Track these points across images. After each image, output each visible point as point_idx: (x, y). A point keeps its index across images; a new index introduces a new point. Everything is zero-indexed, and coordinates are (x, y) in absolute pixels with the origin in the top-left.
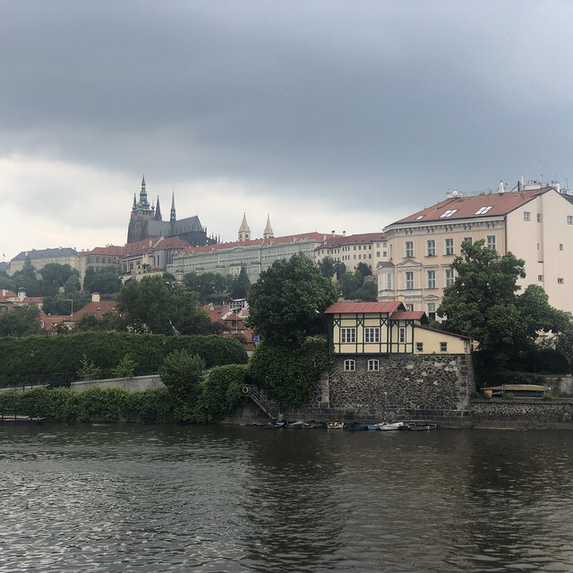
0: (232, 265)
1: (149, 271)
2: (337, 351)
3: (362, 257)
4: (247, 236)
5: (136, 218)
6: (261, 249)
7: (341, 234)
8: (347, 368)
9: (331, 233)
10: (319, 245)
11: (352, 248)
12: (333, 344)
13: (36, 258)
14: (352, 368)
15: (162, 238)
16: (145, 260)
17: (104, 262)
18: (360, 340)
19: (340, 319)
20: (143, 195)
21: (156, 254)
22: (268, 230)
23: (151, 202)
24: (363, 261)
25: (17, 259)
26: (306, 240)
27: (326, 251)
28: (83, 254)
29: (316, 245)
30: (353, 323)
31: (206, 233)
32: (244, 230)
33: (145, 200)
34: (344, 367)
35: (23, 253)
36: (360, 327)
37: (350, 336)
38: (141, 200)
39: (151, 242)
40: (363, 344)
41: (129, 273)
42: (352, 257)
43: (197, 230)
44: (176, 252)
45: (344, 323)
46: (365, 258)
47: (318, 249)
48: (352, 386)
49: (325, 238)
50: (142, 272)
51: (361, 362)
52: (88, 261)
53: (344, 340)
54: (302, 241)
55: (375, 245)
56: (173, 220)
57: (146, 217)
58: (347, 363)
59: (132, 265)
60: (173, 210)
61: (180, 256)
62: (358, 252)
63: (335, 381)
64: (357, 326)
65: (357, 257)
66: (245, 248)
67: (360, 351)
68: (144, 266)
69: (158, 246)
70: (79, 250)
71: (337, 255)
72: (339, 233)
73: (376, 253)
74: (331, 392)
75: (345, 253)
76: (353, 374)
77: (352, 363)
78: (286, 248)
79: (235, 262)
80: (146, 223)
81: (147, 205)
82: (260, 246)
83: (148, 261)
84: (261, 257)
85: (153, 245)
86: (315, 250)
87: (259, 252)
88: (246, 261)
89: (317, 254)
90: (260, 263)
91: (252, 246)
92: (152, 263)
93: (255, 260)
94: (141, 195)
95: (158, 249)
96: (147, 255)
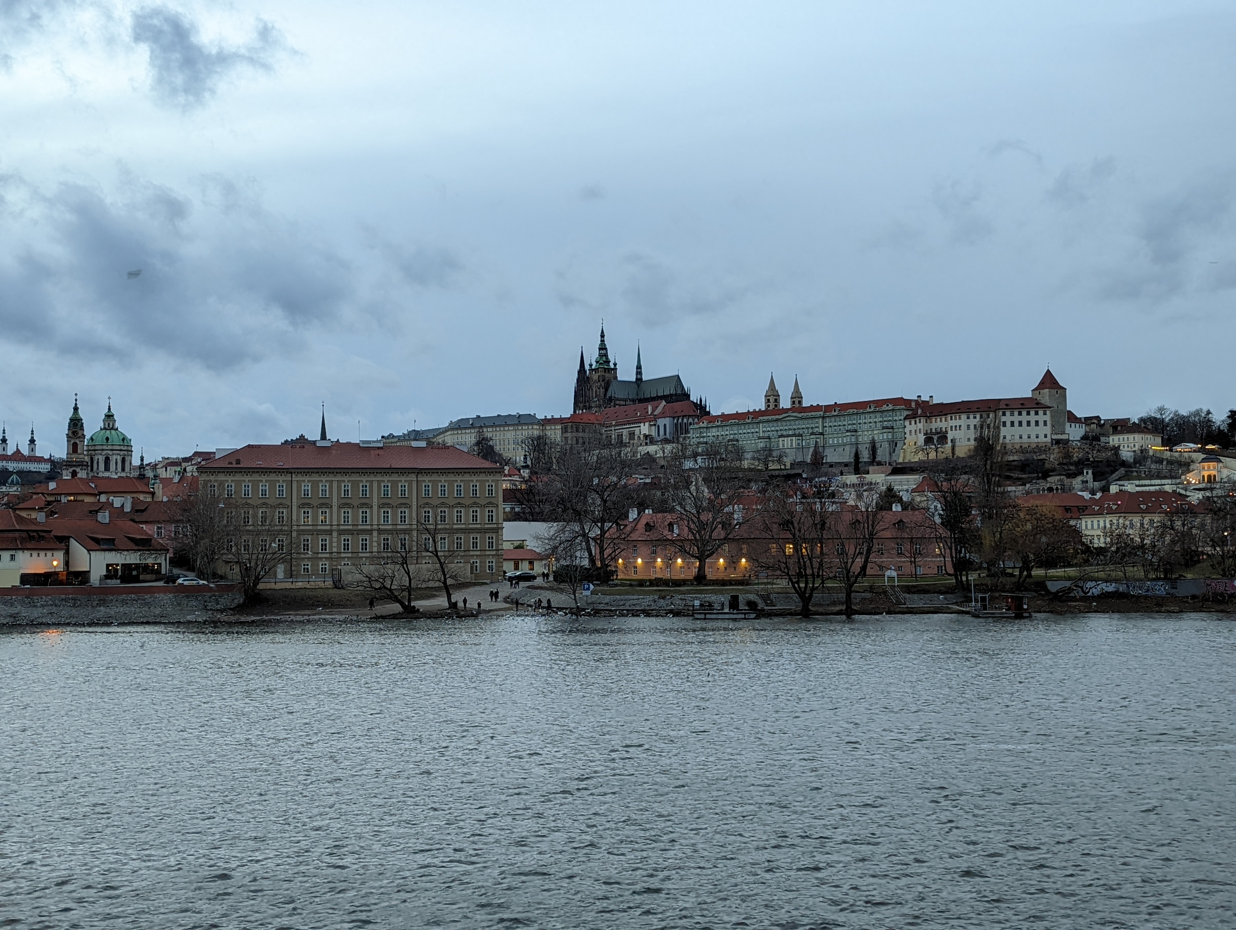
0: (780, 436)
1: (653, 443)
3: (979, 427)
4: (776, 400)
9: (916, 398)
10: (910, 413)
11: (964, 416)
16: (645, 429)
17: (583, 431)
21: (661, 422)
28: (549, 421)
29: (906, 413)
32: (773, 395)
33: (606, 355)
38: (601, 355)
42: (964, 428)
43: (679, 392)
44: (691, 420)
49: (913, 405)
50: (645, 444)
56: (639, 380)
60: (639, 367)
61: (701, 425)
62: (972, 422)
65: (971, 427)
66: (800, 415)
68: (646, 436)
69: (661, 413)
70: (541, 416)
78: (862, 416)
79: (785, 433)
81: (608, 362)
82: (822, 413)
83: (650, 430)
84: (824, 427)
85: (653, 411)
86: (905, 419)
87: (820, 420)
88: (801, 432)
89: (907, 423)
90: (822, 434)
91: (810, 414)
92: (654, 433)
93: (816, 430)
94: (600, 349)
95: (663, 415)
96: (647, 424)
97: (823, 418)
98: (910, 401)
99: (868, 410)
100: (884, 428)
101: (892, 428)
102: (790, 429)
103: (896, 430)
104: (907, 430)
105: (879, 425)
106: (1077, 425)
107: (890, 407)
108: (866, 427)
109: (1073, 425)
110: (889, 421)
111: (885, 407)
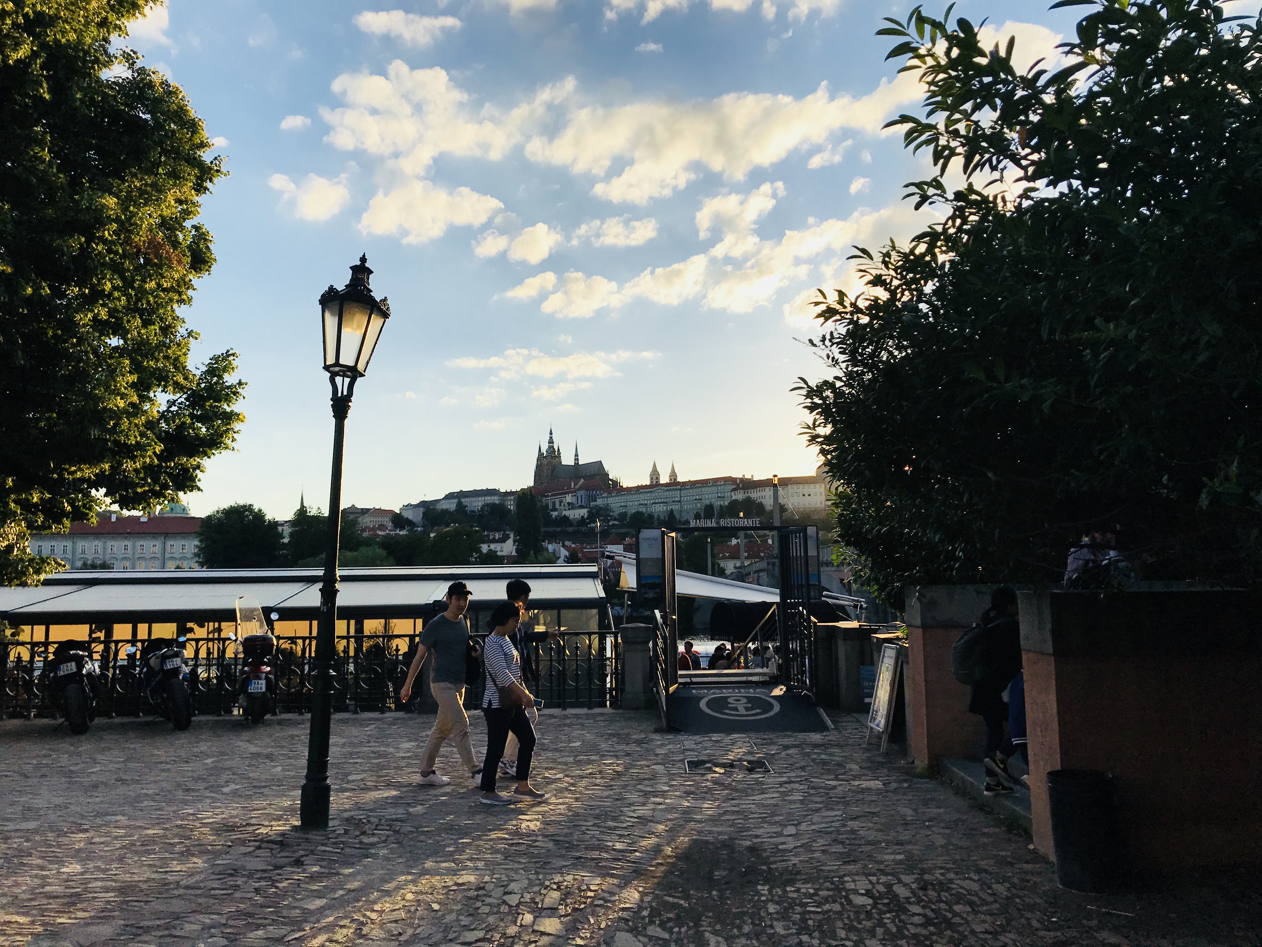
0: (654, 504)
1: (573, 508)
6: (680, 490)
7: (751, 478)
9: (741, 477)
10: (734, 487)
11: (767, 489)
13: (464, 498)
15: (582, 480)
16: (569, 498)
20: (551, 441)
21: (580, 493)
22: (673, 474)
23: (556, 448)
25: (447, 498)
26: (722, 483)
27: (742, 491)
28: (509, 494)
29: (732, 487)
31: (608, 475)
33: (553, 447)
35: (451, 494)
38: (548, 447)
39: (573, 484)
41: (555, 509)
42: (767, 497)
43: (601, 473)
44: (599, 492)
47: (733, 490)
49: (738, 481)
54: (719, 483)
55: (789, 487)
56: (577, 464)
57: (554, 461)
59: (554, 503)
61: (603, 495)
68: (569, 503)
69: (580, 487)
70: (503, 491)
71: (754, 495)
72: (748, 476)
75: (759, 494)
79: (656, 501)
81: (555, 452)
82: (679, 487)
83: (572, 499)
84: (681, 497)
87: (678, 492)
88: (666, 500)
89: (733, 494)
90: (680, 502)
91: (671, 488)
92: (574, 501)
94: (549, 443)
96: (569, 495)
99: (709, 485)
100: (718, 497)
102: (659, 499)
104: (732, 499)
105: (715, 495)
110: (721, 492)
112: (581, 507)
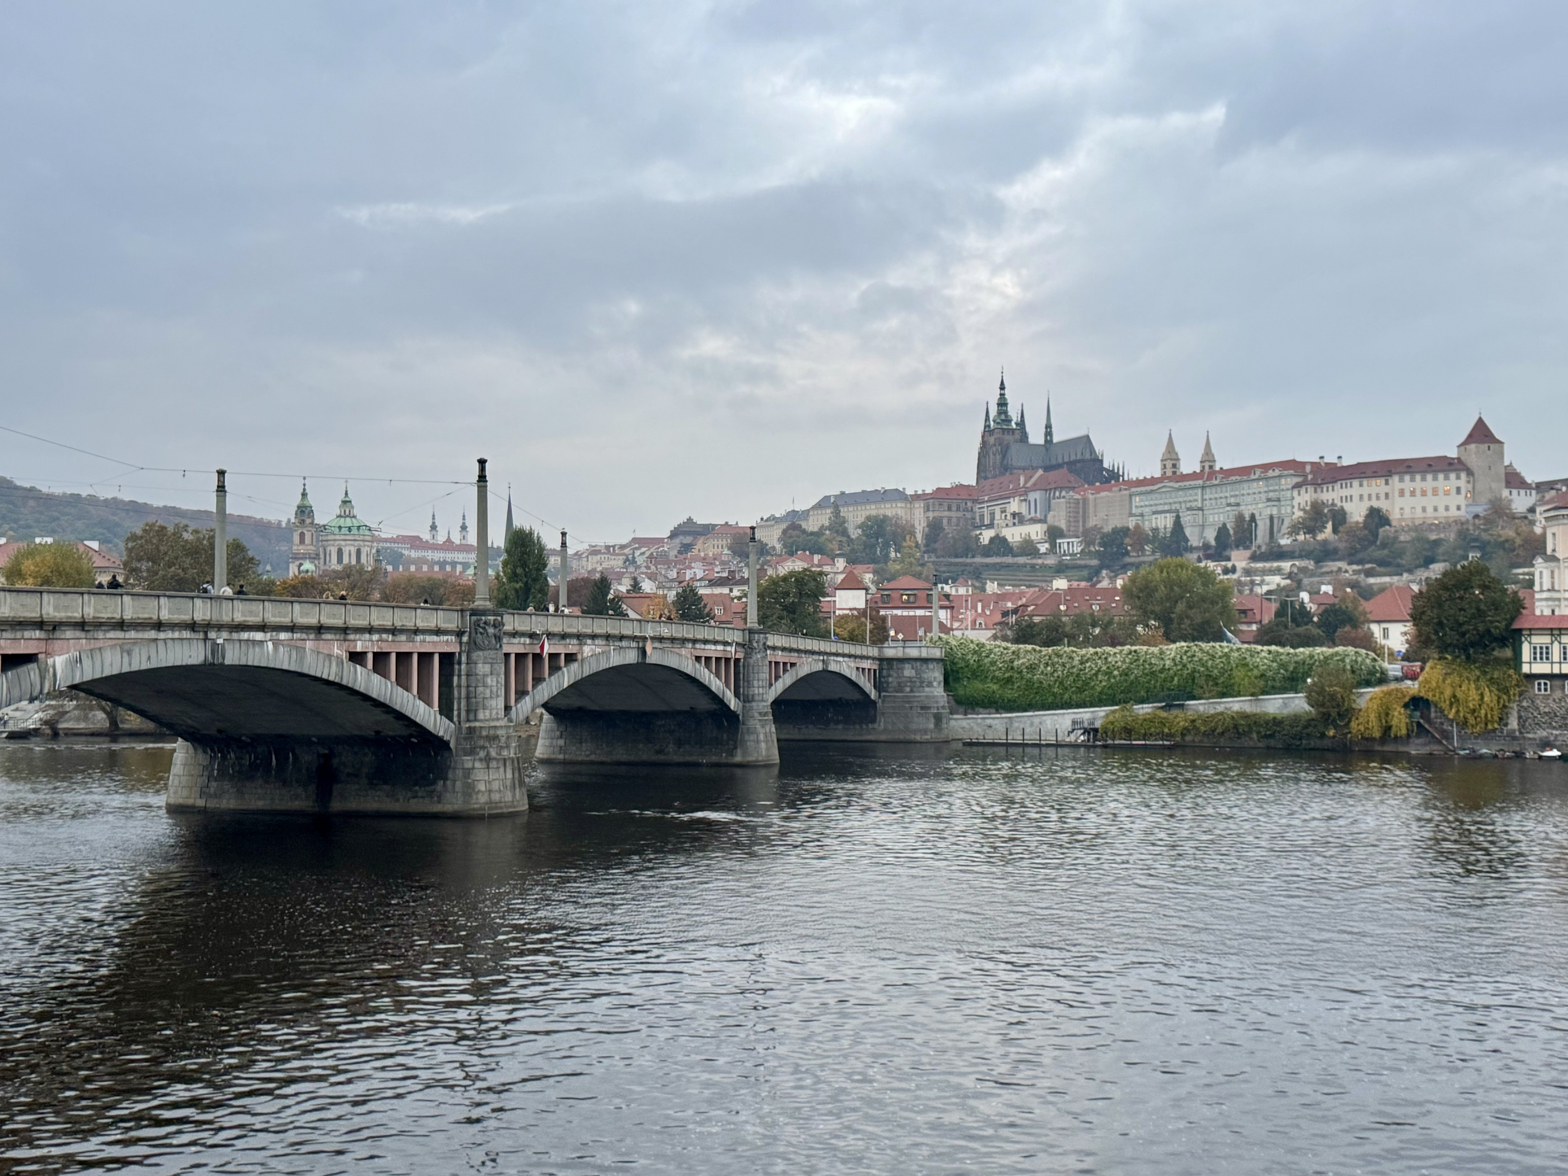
0: (1155, 513)
1: (1021, 523)
2: (1526, 669)
3: (1374, 497)
4: (1174, 466)
5: (992, 440)
7: (1335, 461)
8: (1539, 690)
9: (1317, 460)
10: (1299, 479)
11: (1356, 483)
12: (1521, 663)
13: (846, 504)
14: (1546, 690)
15: (1040, 472)
16: (1014, 505)
17: (950, 509)
18: (1556, 658)
19: (1530, 635)
20: (1002, 403)
21: (1032, 496)
22: (1208, 457)
23: (1014, 413)
24: (1375, 504)
25: (819, 506)
27: (1311, 489)
28: (916, 497)
29: (1296, 480)
30: (1546, 639)
31: (1102, 461)
32: (1171, 457)
33: (1006, 413)
34: (1537, 689)
35: (827, 498)
36: (1556, 644)
37: (1543, 654)
38: (1000, 413)
39: (1022, 479)
40: (1560, 663)
41: (991, 526)
42: (1356, 498)
43: (1088, 456)
45: (1536, 640)
46: (1378, 498)
47: (1297, 486)
48: (1547, 710)
49: (1308, 468)
50: (1011, 524)
51: (1557, 683)
52: (927, 509)
53: (1535, 658)
55: (1396, 478)
56: (1048, 440)
57: (1008, 438)
58: (1539, 684)
59: (993, 515)
60: (1048, 426)
62: (1366, 490)
63: (1525, 704)
64: (1552, 643)
65: (1366, 497)
66: (1176, 485)
67: (1556, 671)
68: (1014, 515)
69: (1035, 484)
70: (910, 492)
71: (1332, 495)
73: (1397, 493)
74: (1520, 717)
75: (1345, 492)
76: (1546, 697)
77: (1545, 684)
78: (1245, 485)
79: (1160, 508)
80: (1008, 447)
81: (1008, 421)
82: (1200, 482)
83: (1019, 507)
84: (1203, 500)
85: (1026, 482)
86: (1293, 488)
87: (1199, 491)
88: (1178, 506)
89: (1295, 493)
90: (1201, 509)
91: (1187, 483)
92: (1024, 510)
93: (1194, 504)
94: (999, 405)
95: (1034, 488)
96: (1017, 499)
97: (1203, 488)
98: (1303, 464)
99: (1252, 477)
100: (1269, 500)
101: (1279, 500)
102: (1165, 504)
103: (1283, 503)
104: (1295, 503)
105: (1263, 496)
106: (1522, 492)
107: (1277, 472)
108: (1249, 499)
109: (1515, 492)
110: (1275, 491)
111: (1271, 473)
112: (1034, 521)
